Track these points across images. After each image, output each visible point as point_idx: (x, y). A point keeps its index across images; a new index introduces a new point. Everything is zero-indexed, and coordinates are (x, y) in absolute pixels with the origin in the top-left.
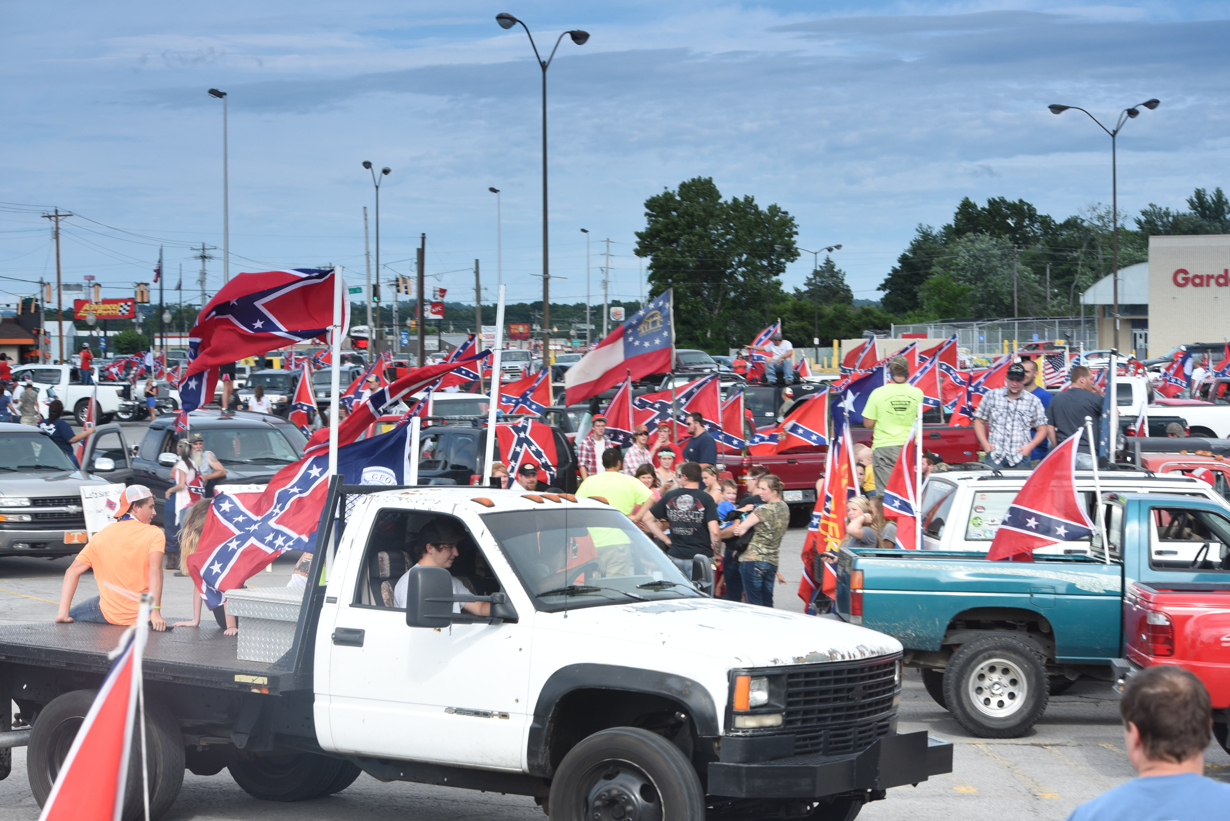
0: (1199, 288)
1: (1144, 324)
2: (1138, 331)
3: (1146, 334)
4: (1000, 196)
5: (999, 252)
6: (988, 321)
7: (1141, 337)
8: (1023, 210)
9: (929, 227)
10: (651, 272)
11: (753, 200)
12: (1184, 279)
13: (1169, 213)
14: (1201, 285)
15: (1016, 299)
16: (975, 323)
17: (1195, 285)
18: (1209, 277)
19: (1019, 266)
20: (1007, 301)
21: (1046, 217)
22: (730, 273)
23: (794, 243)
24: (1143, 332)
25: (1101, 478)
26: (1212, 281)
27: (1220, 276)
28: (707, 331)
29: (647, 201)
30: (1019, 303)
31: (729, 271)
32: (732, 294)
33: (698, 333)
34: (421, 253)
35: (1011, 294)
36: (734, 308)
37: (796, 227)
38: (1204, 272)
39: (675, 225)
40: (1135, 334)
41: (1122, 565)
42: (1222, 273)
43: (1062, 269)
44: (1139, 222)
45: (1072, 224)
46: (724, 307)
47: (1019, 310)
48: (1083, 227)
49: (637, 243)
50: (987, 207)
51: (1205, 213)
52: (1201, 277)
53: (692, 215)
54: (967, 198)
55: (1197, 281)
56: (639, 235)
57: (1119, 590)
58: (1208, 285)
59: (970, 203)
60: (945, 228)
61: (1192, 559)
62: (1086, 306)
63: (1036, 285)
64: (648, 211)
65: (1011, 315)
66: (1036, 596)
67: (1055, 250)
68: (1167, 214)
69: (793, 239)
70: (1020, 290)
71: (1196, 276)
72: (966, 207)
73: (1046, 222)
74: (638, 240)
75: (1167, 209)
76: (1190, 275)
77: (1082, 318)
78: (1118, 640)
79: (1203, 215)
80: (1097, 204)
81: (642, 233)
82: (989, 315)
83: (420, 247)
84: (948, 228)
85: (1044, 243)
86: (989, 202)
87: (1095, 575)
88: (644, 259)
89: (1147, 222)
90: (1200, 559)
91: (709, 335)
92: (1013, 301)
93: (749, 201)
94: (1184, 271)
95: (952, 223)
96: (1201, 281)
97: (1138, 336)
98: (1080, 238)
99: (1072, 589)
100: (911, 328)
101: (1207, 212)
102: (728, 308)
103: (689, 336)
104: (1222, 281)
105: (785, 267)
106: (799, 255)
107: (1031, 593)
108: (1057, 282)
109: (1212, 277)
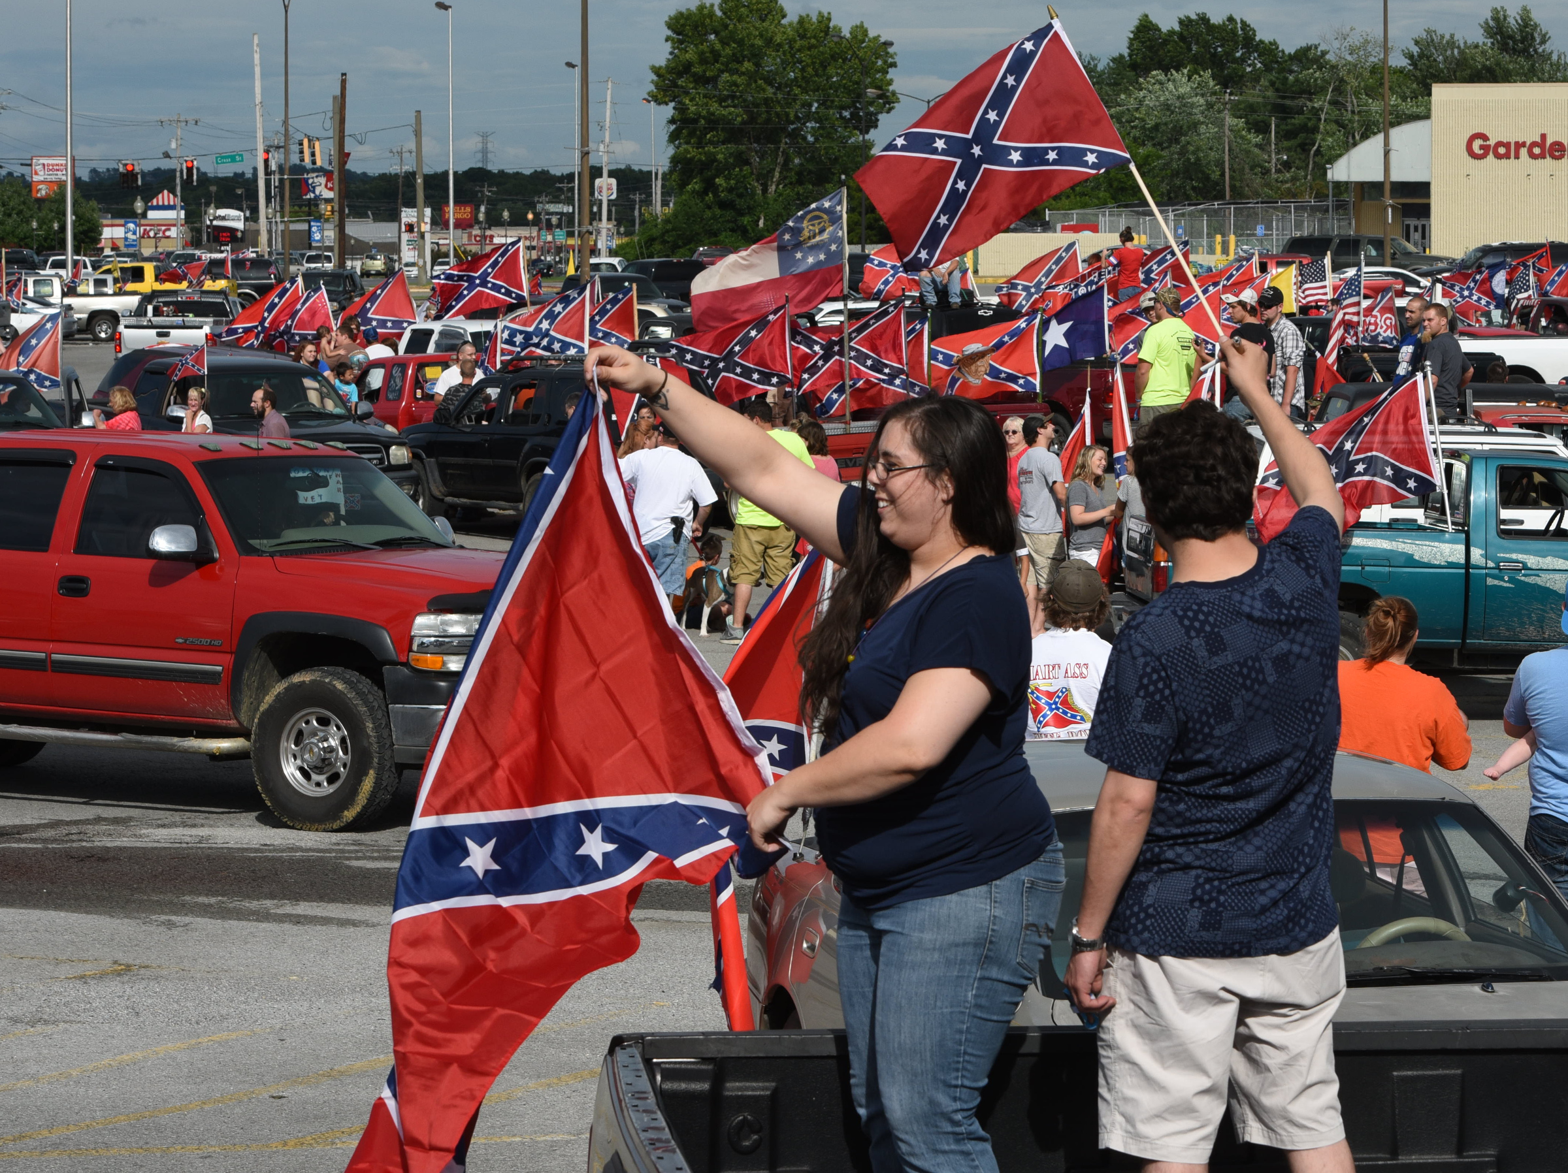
0: (1504, 161)
1: (1424, 211)
2: (1412, 222)
3: (1424, 227)
4: (1200, 11)
5: (1202, 101)
6: (1190, 205)
7: (1416, 229)
8: (1234, 32)
9: (1093, 59)
10: (673, 127)
11: (829, 19)
12: (1481, 147)
13: (1454, 43)
14: (1507, 156)
15: (1227, 170)
16: (1170, 209)
17: (1498, 156)
18: (1519, 145)
19: (1230, 120)
20: (1215, 176)
21: (1271, 43)
22: (793, 130)
23: (890, 82)
24: (1419, 223)
25: (1442, 433)
26: (1524, 152)
27: (1534, 144)
28: (759, 219)
29: (671, 18)
30: (1232, 178)
31: (792, 127)
32: (797, 161)
33: (746, 220)
34: (341, 103)
35: (1220, 164)
36: (800, 182)
37: (892, 57)
38: (1512, 137)
39: (716, 56)
40: (1408, 226)
41: (1467, 534)
42: (1538, 139)
43: (1294, 124)
44: (1410, 56)
45: (1305, 56)
46: (787, 181)
47: (1233, 188)
48: (1327, 62)
49: (652, 82)
50: (1177, 28)
51: (1507, 44)
52: (1507, 145)
53: (741, 43)
54: (1147, 16)
55: (1502, 150)
56: (656, 71)
57: (1463, 561)
58: (1517, 157)
59: (1151, 22)
60: (1114, 60)
61: (1543, 527)
62: (1338, 185)
63: (1256, 150)
64: (670, 33)
65: (1220, 196)
66: (1367, 568)
67: (1284, 98)
68: (1452, 44)
69: (889, 77)
70: (1233, 158)
71: (1499, 144)
72: (1145, 30)
73: (1269, 51)
74: (655, 78)
75: (1452, 36)
76: (1492, 142)
77: (1330, 202)
78: (1461, 620)
79: (1504, 48)
80: (1348, 29)
81: (660, 68)
82: (1188, 198)
83: (338, 93)
84: (1118, 60)
85: (1267, 84)
86: (1181, 22)
87: (1436, 544)
88: (663, 107)
89: (1422, 55)
90: (1553, 527)
91: (761, 223)
92: (1223, 175)
93: (824, 20)
94: (1484, 137)
95: (1126, 52)
96: (1507, 151)
97: (1412, 229)
98: (1323, 79)
99: (1410, 561)
100: (1075, 217)
101: (1511, 43)
102: (791, 183)
103: (730, 225)
104: (1537, 151)
105: (877, 120)
106: (898, 101)
107: (1363, 566)
108: (1286, 144)
109: (1524, 145)
